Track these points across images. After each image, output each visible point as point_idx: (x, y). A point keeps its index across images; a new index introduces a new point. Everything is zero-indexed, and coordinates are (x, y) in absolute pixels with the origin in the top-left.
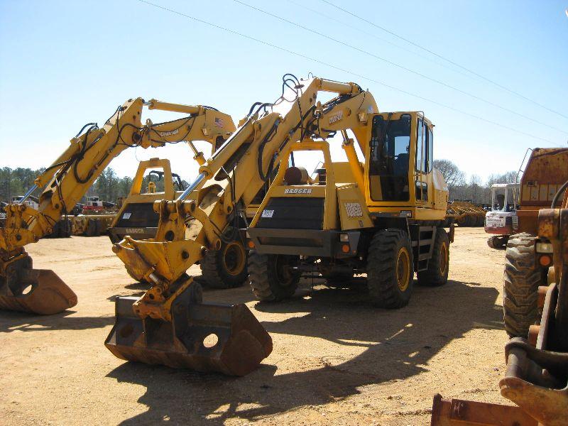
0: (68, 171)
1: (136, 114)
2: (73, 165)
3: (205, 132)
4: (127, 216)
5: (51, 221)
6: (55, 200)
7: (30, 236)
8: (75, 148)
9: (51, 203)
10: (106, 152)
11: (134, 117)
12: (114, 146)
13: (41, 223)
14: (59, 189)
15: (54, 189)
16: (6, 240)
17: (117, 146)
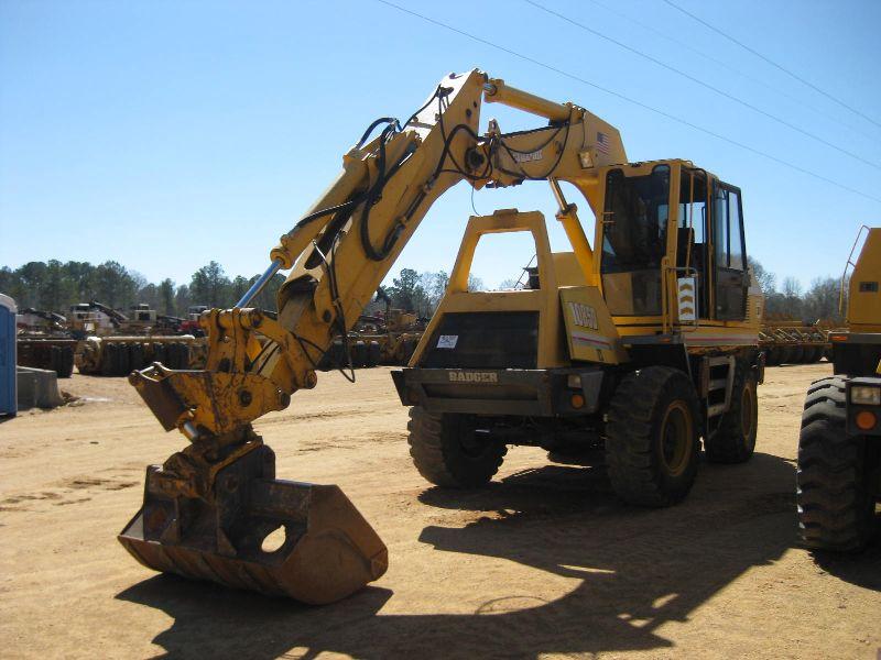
0: (346, 229)
1: (472, 108)
2: (358, 214)
3: (586, 161)
4: (448, 342)
5: (312, 351)
6: (322, 300)
7: (270, 391)
8: (360, 172)
9: (312, 307)
10: (420, 187)
11: (469, 113)
12: (436, 176)
13: (292, 358)
14: (330, 271)
15: (317, 273)
16: (214, 403)
17: (441, 174)
